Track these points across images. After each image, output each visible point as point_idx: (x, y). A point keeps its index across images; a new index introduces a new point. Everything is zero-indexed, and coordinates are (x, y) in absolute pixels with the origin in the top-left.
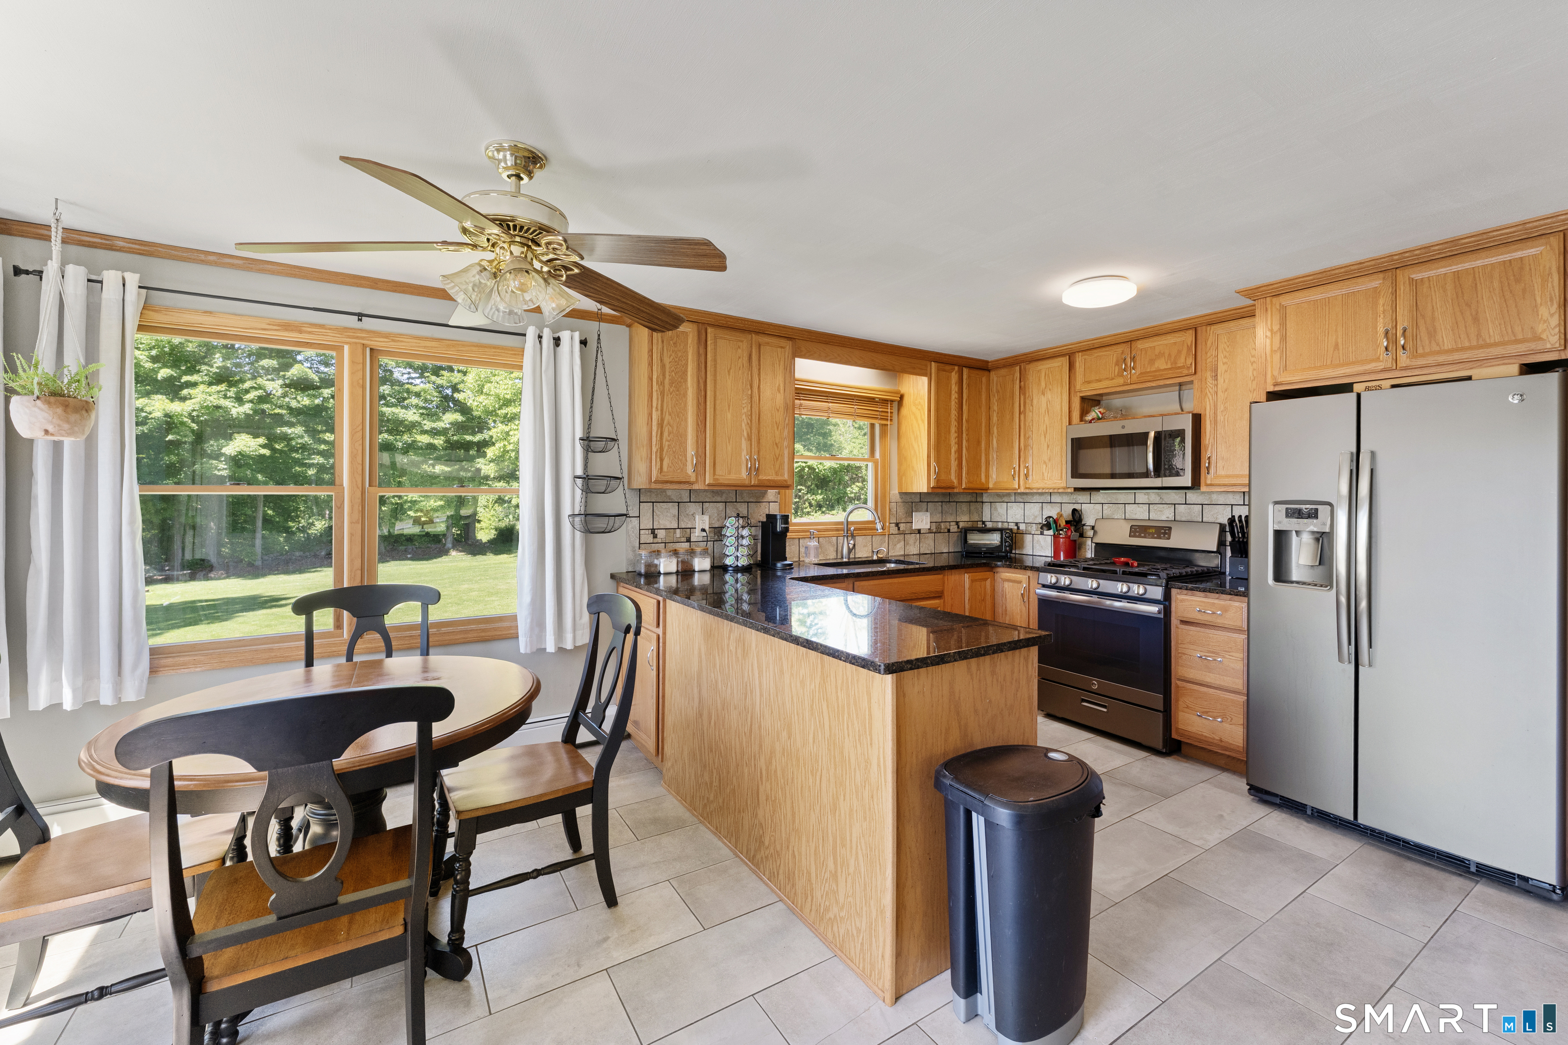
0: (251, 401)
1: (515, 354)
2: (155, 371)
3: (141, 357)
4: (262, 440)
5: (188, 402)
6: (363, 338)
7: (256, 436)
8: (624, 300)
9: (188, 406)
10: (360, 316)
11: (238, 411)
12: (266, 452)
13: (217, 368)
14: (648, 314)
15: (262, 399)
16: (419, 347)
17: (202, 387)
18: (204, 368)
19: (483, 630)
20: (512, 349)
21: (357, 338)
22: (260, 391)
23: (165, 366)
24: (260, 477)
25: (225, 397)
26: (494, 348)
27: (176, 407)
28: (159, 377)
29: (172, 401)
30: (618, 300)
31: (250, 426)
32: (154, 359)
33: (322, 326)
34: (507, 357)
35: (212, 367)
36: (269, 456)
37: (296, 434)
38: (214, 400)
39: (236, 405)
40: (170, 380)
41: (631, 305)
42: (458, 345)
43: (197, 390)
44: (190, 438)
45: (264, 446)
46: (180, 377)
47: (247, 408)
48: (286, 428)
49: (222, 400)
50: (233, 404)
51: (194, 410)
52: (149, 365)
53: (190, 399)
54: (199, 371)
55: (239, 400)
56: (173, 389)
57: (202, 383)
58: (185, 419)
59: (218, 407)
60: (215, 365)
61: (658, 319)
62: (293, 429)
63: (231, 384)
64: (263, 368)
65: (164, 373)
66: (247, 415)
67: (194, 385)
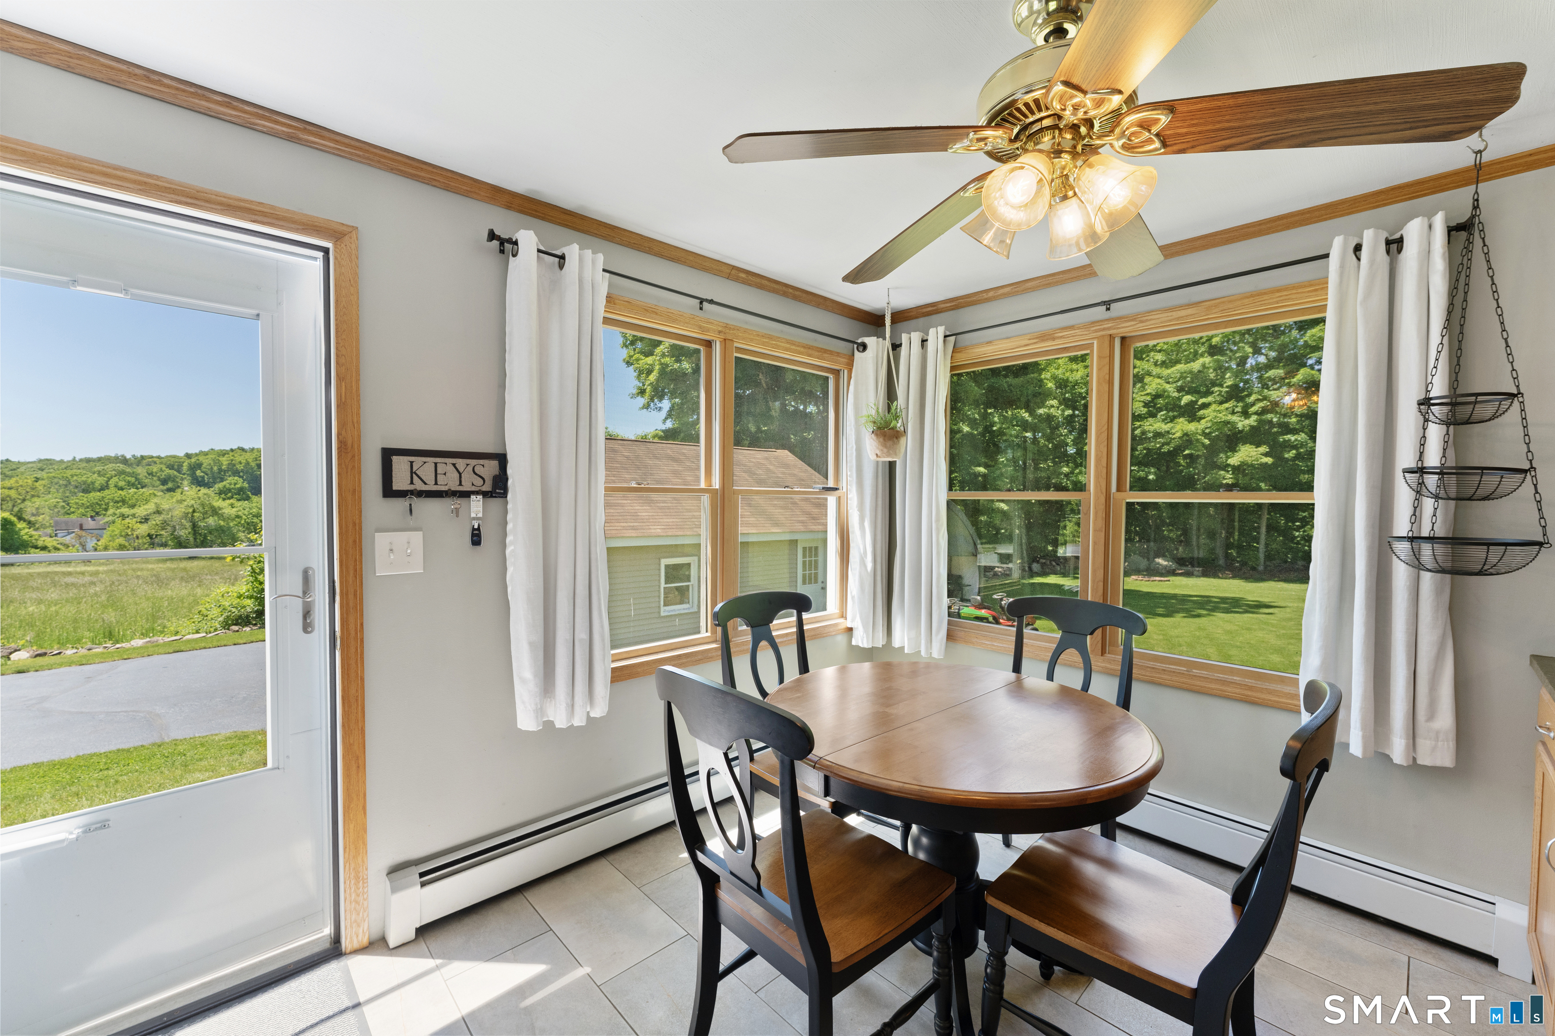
0: (1256, 413)
1: (1316, 290)
2: (1179, 399)
3: (1170, 389)
4: (1264, 449)
5: (1203, 421)
6: (1109, 329)
7: (1258, 445)
8: (1307, 115)
9: (1203, 424)
10: (1107, 304)
11: (1243, 424)
12: (1269, 460)
13: (1227, 387)
14: (1393, 110)
15: (1264, 411)
16: (1171, 321)
17: (1213, 407)
18: (1216, 389)
19: (1251, 688)
20: (1310, 284)
21: (1104, 329)
22: (1265, 402)
23: (1188, 393)
24: (1262, 485)
25: (1233, 413)
26: (1279, 291)
27: (1192, 427)
28: (1183, 403)
29: (1190, 422)
30: (1292, 121)
31: (1254, 436)
32: (1180, 389)
33: (1071, 327)
34: (1301, 298)
35: (1223, 387)
36: (1272, 464)
37: (1299, 441)
38: (1223, 417)
39: (1243, 419)
40: (1192, 404)
41: (1333, 116)
42: (1223, 302)
43: (1210, 410)
44: (1202, 452)
45: (1266, 455)
46: (1197, 401)
47: (1252, 421)
48: (1289, 436)
49: (1230, 416)
50: (1239, 419)
51: (1206, 428)
52: (1176, 394)
53: (1204, 418)
54: (1212, 393)
55: (1245, 414)
56: (1191, 412)
57: (1215, 402)
58: (1200, 437)
59: (1227, 423)
60: (1225, 385)
61: (1432, 107)
62: (1296, 437)
63: (1240, 399)
64: (1270, 379)
65: (1186, 399)
66: (1252, 427)
67: (1205, 406)
